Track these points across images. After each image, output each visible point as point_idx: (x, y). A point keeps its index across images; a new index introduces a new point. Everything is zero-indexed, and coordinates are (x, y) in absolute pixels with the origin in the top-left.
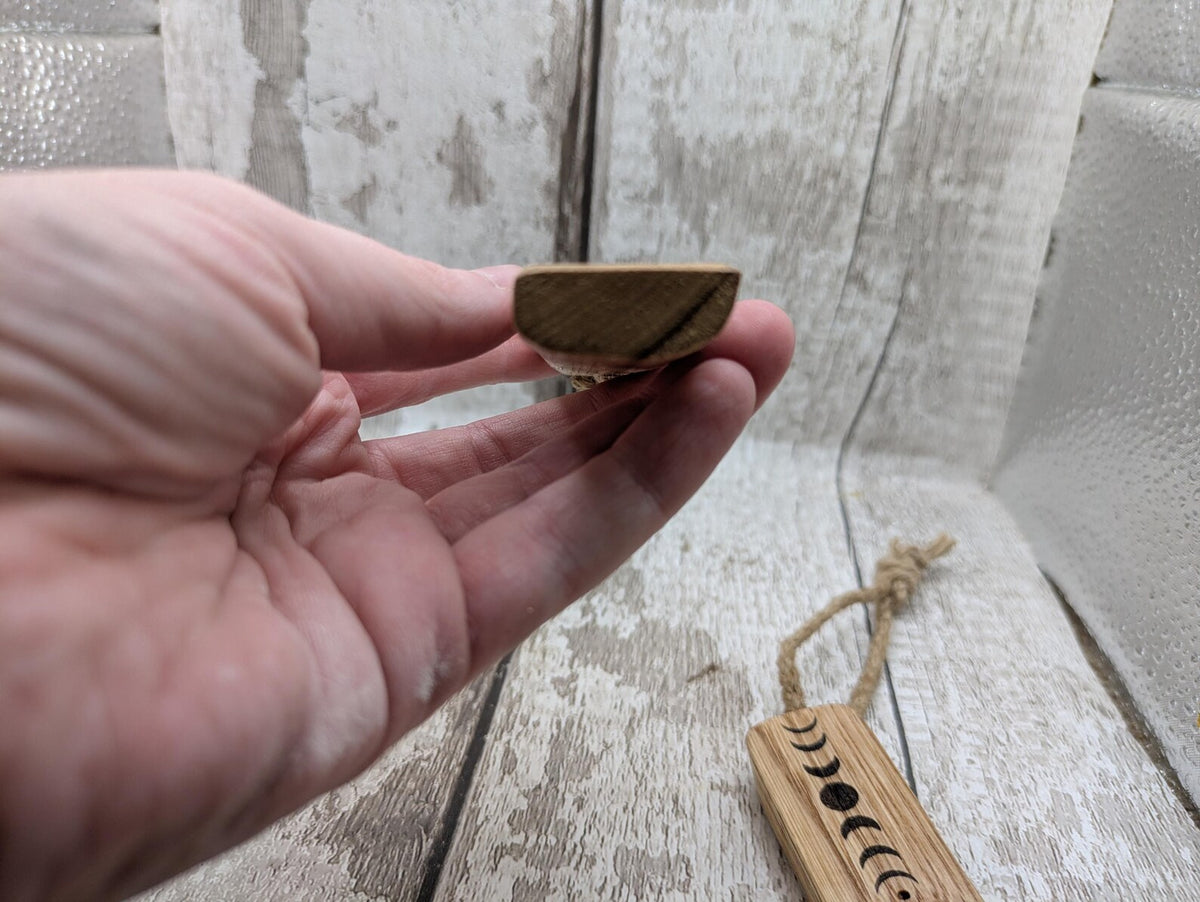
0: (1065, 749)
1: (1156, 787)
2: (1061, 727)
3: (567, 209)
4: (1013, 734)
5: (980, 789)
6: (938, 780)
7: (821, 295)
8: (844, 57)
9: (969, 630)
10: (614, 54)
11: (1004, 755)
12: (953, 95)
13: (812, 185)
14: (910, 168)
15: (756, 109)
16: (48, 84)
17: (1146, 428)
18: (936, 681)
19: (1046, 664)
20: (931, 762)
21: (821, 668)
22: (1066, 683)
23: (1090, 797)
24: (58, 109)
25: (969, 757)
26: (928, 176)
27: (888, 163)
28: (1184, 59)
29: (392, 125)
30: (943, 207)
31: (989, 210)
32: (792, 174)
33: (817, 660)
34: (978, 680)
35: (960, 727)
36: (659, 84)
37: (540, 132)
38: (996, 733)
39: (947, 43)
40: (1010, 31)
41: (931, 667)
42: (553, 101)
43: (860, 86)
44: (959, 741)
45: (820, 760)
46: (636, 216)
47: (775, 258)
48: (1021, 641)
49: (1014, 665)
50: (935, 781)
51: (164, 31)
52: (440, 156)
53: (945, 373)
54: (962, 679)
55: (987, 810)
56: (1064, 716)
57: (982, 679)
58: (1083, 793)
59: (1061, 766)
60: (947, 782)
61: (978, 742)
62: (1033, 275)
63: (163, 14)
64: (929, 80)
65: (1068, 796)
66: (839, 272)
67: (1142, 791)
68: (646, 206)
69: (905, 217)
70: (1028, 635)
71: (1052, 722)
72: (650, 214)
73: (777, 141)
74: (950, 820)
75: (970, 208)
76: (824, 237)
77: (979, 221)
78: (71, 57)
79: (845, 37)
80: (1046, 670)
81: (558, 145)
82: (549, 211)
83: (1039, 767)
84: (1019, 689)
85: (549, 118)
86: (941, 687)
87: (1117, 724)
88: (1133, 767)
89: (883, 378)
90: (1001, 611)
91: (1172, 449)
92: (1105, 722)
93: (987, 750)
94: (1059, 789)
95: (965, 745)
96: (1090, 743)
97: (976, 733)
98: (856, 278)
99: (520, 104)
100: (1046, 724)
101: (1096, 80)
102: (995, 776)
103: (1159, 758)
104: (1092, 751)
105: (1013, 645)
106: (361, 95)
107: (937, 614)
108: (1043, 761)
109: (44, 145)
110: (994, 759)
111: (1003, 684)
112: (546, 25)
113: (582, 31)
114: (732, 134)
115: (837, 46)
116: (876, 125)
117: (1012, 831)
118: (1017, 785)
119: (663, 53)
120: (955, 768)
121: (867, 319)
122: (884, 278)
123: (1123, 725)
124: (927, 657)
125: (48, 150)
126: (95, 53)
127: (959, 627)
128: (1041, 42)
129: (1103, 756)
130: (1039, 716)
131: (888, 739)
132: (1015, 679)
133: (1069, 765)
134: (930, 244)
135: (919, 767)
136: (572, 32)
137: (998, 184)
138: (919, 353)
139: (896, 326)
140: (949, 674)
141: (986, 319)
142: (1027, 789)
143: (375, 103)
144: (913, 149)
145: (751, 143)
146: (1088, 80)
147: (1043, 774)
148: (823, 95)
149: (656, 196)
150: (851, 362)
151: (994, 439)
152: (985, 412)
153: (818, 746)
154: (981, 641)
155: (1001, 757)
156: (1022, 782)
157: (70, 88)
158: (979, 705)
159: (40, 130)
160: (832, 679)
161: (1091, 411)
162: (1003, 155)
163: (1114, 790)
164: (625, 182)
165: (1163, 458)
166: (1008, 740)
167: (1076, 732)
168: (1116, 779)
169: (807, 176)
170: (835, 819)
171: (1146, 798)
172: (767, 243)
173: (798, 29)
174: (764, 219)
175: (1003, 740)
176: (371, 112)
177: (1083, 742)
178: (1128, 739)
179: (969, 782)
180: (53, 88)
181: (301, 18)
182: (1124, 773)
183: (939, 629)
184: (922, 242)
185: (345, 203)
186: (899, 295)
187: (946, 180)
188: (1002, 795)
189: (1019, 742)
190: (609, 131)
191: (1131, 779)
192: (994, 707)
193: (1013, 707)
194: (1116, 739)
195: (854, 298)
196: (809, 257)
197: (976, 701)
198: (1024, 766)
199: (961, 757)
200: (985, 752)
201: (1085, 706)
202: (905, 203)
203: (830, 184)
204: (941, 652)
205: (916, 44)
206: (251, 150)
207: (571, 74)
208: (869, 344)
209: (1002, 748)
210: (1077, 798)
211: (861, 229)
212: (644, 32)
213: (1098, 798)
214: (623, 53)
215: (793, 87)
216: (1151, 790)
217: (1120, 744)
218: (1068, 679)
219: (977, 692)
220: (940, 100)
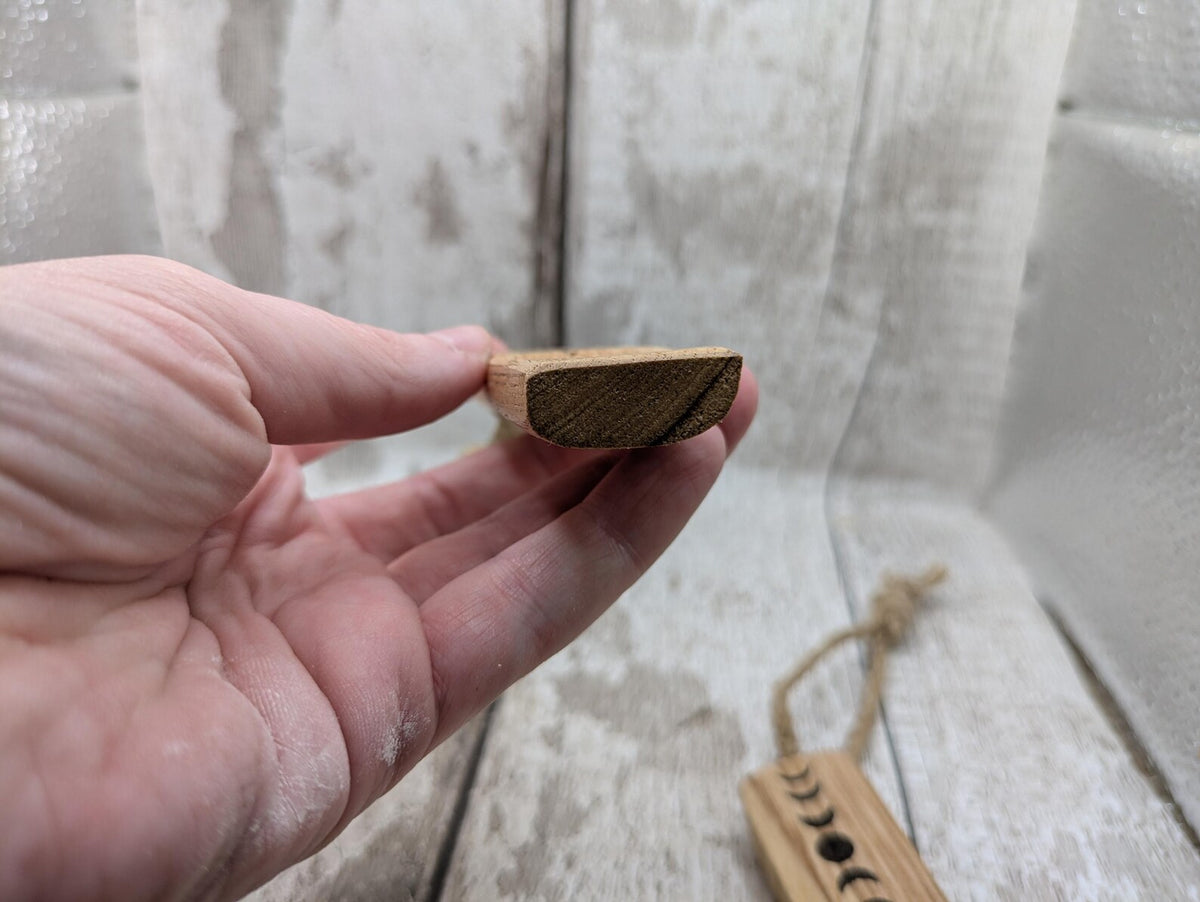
0: (1066, 787)
1: (1162, 825)
2: (1061, 763)
3: (544, 248)
4: (1012, 772)
5: (981, 832)
6: (937, 823)
7: (801, 324)
8: (811, 91)
9: (964, 662)
10: (585, 97)
11: (1004, 795)
12: (922, 125)
13: (785, 215)
18: (933, 716)
19: (1043, 695)
20: (930, 805)
21: (814, 709)
22: (1065, 716)
23: (1094, 835)
25: (968, 797)
26: (902, 203)
27: (865, 190)
30: (922, 235)
31: (966, 234)
32: (764, 205)
33: (811, 702)
35: (958, 766)
36: (631, 121)
37: (514, 174)
39: (913, 75)
40: (975, 59)
41: (926, 703)
42: (526, 141)
43: (828, 118)
44: (957, 781)
45: (815, 811)
46: (610, 252)
47: (751, 287)
48: (1017, 671)
49: (1012, 697)
50: (934, 824)
51: (144, 89)
52: (416, 199)
53: (929, 398)
54: (958, 715)
55: (989, 855)
56: (1065, 751)
57: (978, 715)
58: (1087, 832)
59: (1062, 804)
60: (945, 824)
61: (977, 781)
62: (1014, 296)
63: (142, 71)
64: (896, 109)
65: (1072, 837)
66: (817, 300)
67: (1148, 830)
68: (621, 242)
70: (1025, 665)
71: (1051, 757)
72: (624, 250)
73: (751, 173)
74: (950, 865)
75: (945, 233)
76: (800, 265)
77: (957, 246)
80: (1044, 701)
81: (533, 186)
82: (526, 251)
83: (1040, 806)
84: (1017, 724)
85: (524, 160)
86: (937, 723)
87: (1120, 758)
88: (1137, 804)
89: (866, 404)
90: (996, 642)
92: (1107, 755)
93: (986, 790)
94: (1061, 829)
95: (964, 785)
96: (1091, 779)
97: (974, 771)
98: (837, 304)
99: (493, 143)
100: (1047, 760)
101: (1065, 106)
102: (996, 816)
103: (1164, 791)
104: (1094, 787)
105: (1010, 677)
106: (337, 142)
107: (932, 647)
108: (1043, 799)
110: (995, 800)
111: (1000, 718)
112: (516, 69)
114: (705, 170)
115: (805, 82)
116: (848, 157)
117: (1015, 876)
118: (1019, 826)
120: (953, 809)
121: (848, 345)
122: (866, 303)
123: (1126, 757)
124: (922, 692)
127: (955, 659)
128: (1005, 71)
129: (1105, 792)
130: (1038, 750)
131: (884, 784)
132: (1013, 713)
133: (1071, 803)
134: (906, 269)
136: (542, 76)
138: (902, 377)
139: (876, 352)
140: (945, 711)
142: (1028, 830)
143: (351, 148)
144: (886, 178)
145: (724, 178)
146: (1053, 106)
147: (1043, 814)
148: (792, 128)
149: (632, 230)
150: (834, 390)
151: (984, 462)
152: (972, 434)
153: (813, 795)
154: (977, 674)
155: (1000, 798)
156: (1023, 822)
160: (825, 719)
161: (1076, 435)
162: (974, 179)
163: (1118, 829)
164: (599, 220)
167: (1076, 767)
168: (1120, 817)
169: (780, 207)
170: (832, 872)
171: (1151, 836)
172: (744, 274)
174: (739, 251)
175: (1003, 777)
176: (346, 159)
177: (1084, 778)
178: (1132, 773)
179: (969, 825)
180: (34, 150)
182: (1129, 810)
183: (934, 664)
184: (899, 268)
185: (323, 247)
186: (880, 320)
187: (919, 206)
188: (1003, 836)
189: (1019, 780)
191: (1135, 818)
192: (992, 744)
193: (1012, 743)
194: (1119, 774)
196: (786, 286)
197: (974, 739)
198: (1025, 805)
199: (961, 798)
200: (984, 792)
201: (1085, 739)
202: (880, 229)
203: (804, 215)
204: (936, 687)
209: (1003, 787)
210: (1082, 838)
211: (839, 257)
213: (1105, 838)
215: (762, 123)
216: (1156, 826)
217: (1123, 778)
218: (1067, 711)
219: (974, 729)
220: (909, 129)
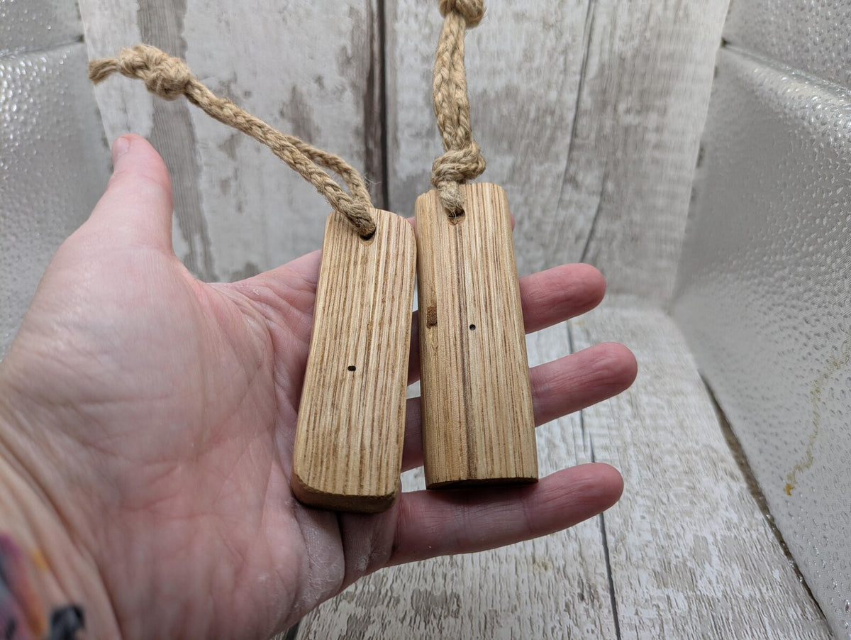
0: (705, 505)
1: (761, 529)
2: (703, 489)
3: (371, 145)
4: (672, 496)
5: (648, 537)
6: (621, 532)
7: (548, 192)
8: (552, 33)
9: (648, 421)
10: (395, 41)
11: (665, 512)
12: (629, 54)
13: (536, 120)
14: (602, 106)
15: (494, 73)
16: (11, 93)
17: (755, 292)
18: (624, 460)
19: (697, 443)
20: (617, 519)
21: (549, 455)
22: (710, 457)
23: (719, 538)
24: (19, 110)
25: (642, 514)
26: (615, 109)
27: (587, 102)
28: (774, 40)
29: (247, 94)
30: (627, 130)
31: (659, 130)
32: (522, 114)
33: (546, 450)
34: (651, 458)
35: (637, 493)
36: (426, 59)
37: (349, 95)
38: (660, 496)
39: (623, 19)
40: (665, 8)
41: (621, 450)
42: (355, 74)
43: (565, 52)
44: (636, 503)
46: (417, 148)
47: (514, 170)
48: (682, 427)
49: (676, 445)
50: (619, 533)
51: (87, 40)
52: (282, 114)
53: (635, 239)
54: (641, 458)
55: (651, 552)
56: (706, 481)
57: (654, 458)
58: (714, 535)
59: (701, 517)
60: (626, 532)
61: (649, 503)
62: (690, 172)
63: (85, 27)
64: (612, 45)
65: (705, 539)
66: (559, 177)
67: (753, 532)
68: (424, 140)
69: (601, 137)
70: (687, 423)
71: (698, 486)
72: (427, 146)
73: (510, 93)
74: (627, 559)
75: (646, 129)
76: (547, 154)
77: (652, 137)
78: (24, 72)
79: (552, 20)
80: (697, 448)
81: (361, 103)
82: (358, 146)
83: (687, 519)
84: (678, 463)
85: (354, 86)
86: (627, 464)
87: (741, 485)
88: (748, 515)
89: (593, 245)
90: (670, 406)
91: (770, 309)
92: (733, 484)
93: (654, 508)
94: (699, 534)
95: (640, 506)
96: (722, 500)
97: (648, 497)
98: (570, 180)
99: (333, 78)
100: (694, 488)
101: (725, 43)
102: (658, 527)
103: (765, 508)
104: (723, 505)
105: (677, 431)
106: (225, 75)
107: (627, 410)
108: (690, 514)
109: (11, 137)
110: (658, 515)
111: (668, 459)
112: (347, 24)
113: (372, 27)
114: (479, 90)
115: (547, 26)
116: (578, 78)
117: (666, 565)
118: (672, 533)
119: (428, 38)
120: (632, 522)
121: (580, 207)
122: (590, 179)
123: (745, 485)
124: (619, 443)
125: (15, 139)
126: (40, 64)
127: (642, 419)
128: (687, 16)
129: (729, 508)
130: (690, 481)
132: (676, 456)
133: (707, 516)
134: (619, 154)
135: (610, 523)
136: (365, 27)
137: (663, 112)
138: (617, 226)
139: (599, 210)
140: (632, 454)
141: (661, 202)
142: (678, 535)
143: (235, 80)
144: (604, 92)
145: (492, 95)
146: (719, 43)
147: (689, 524)
148: (540, 60)
149: (430, 133)
150: (571, 235)
151: (671, 282)
152: (663, 263)
154: (656, 429)
155: (663, 513)
156: (675, 530)
157: (26, 94)
158: (651, 476)
159: (8, 127)
160: (556, 464)
161: (724, 275)
162: (665, 93)
163: (735, 532)
164: (409, 125)
165: (765, 314)
166: (668, 500)
167: (713, 492)
168: (736, 525)
169: (532, 115)
171: (754, 537)
172: (508, 161)
173: (520, 17)
174: (505, 145)
175: (665, 500)
176: (233, 86)
177: (717, 499)
178: (748, 495)
179: (641, 532)
180: (14, 96)
181: (180, 25)
182: (742, 520)
183: (628, 421)
184: (614, 153)
185: (220, 147)
186: (601, 189)
187: (628, 111)
188: (662, 539)
189: (675, 502)
190: (395, 91)
191: (746, 524)
192: (661, 477)
193: (673, 477)
194: (739, 496)
195: (570, 194)
196: (537, 168)
197: (649, 474)
198: (678, 519)
199: (637, 514)
200: (653, 510)
201: (721, 473)
202: (601, 128)
203: (548, 120)
204: (628, 439)
205: (602, 21)
206: (153, 115)
207: (366, 55)
208: (582, 223)
209: (664, 507)
210: (710, 539)
211: (572, 147)
212: (413, 24)
213: (724, 538)
214: (401, 40)
215: (518, 56)
216: (758, 530)
217: (742, 498)
218: (712, 454)
219: (650, 467)
220: (621, 58)
